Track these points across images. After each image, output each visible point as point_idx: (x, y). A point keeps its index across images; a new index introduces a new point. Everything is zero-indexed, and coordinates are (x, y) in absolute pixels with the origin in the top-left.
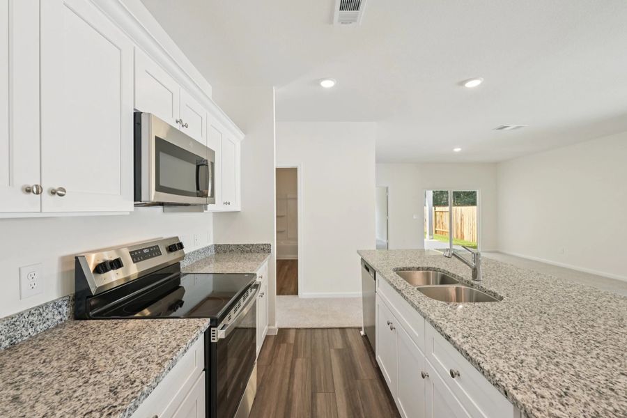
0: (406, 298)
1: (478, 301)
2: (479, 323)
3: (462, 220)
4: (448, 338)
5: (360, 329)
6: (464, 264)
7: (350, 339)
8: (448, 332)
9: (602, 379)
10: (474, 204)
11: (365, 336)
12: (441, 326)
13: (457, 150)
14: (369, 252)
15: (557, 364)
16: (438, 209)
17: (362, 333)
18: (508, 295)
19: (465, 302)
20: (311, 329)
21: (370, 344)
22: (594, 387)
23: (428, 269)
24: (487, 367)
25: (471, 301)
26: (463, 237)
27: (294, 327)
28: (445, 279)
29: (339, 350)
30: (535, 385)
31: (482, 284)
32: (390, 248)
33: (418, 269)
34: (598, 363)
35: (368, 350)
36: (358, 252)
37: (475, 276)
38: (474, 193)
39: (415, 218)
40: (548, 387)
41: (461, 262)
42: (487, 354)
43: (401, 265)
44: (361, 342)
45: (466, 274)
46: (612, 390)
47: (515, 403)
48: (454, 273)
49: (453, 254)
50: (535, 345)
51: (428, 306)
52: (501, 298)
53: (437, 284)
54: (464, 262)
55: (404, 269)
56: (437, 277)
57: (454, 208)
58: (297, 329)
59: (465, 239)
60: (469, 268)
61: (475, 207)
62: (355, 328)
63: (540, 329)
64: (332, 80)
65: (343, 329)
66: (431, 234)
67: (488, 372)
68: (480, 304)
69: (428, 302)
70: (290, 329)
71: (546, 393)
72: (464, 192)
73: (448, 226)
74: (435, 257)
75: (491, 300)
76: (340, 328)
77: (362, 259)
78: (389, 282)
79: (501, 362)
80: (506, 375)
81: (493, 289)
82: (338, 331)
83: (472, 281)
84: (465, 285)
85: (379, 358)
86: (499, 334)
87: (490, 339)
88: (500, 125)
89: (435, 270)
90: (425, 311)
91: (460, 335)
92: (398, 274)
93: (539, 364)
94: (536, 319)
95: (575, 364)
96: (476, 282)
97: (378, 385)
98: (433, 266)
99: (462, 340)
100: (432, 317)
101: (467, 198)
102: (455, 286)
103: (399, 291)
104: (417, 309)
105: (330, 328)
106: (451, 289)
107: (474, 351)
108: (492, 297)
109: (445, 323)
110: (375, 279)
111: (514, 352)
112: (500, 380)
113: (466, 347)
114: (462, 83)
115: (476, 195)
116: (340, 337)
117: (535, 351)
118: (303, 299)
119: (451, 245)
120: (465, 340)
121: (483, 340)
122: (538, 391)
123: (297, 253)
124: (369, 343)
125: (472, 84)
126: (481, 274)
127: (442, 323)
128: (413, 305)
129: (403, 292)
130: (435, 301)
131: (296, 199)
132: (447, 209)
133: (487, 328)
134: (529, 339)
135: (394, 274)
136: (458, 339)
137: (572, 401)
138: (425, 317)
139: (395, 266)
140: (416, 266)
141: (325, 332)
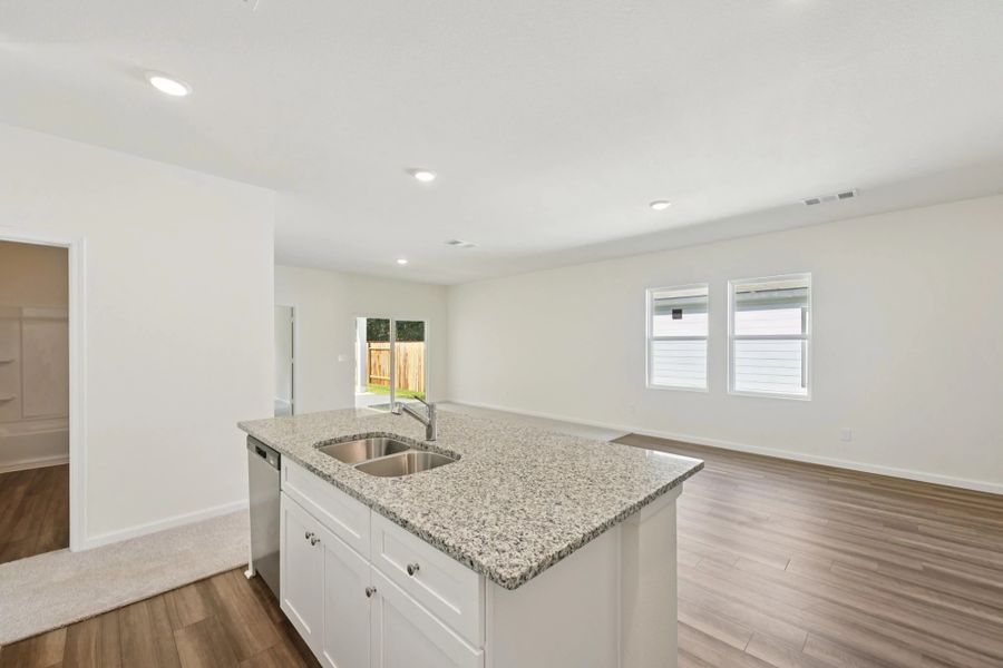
0: (340, 486)
1: (433, 466)
2: (438, 493)
3: (405, 361)
4: (405, 524)
5: (245, 567)
6: (417, 421)
7: (222, 594)
8: (404, 516)
9: (544, 514)
10: (420, 339)
11: (257, 576)
12: (394, 510)
13: (402, 262)
14: (263, 424)
15: (512, 514)
16: (374, 345)
17: (249, 573)
18: (465, 452)
19: (418, 471)
20: (118, 609)
21: (267, 587)
22: (539, 523)
23: (368, 436)
24: (451, 542)
25: (425, 469)
26: (407, 386)
27: (60, 624)
28: (391, 447)
29: (197, 626)
30: (497, 542)
31: (437, 444)
32: (298, 411)
33: (354, 438)
34: (541, 500)
35: (262, 599)
36: (240, 425)
37: (429, 435)
38: (422, 323)
39: (340, 359)
40: (507, 539)
41: (412, 419)
42: (451, 527)
43: (326, 437)
44: (247, 590)
45: (418, 434)
46: (551, 521)
47: (481, 570)
48: (404, 435)
49: (405, 410)
50: (494, 500)
51: (375, 488)
52: (459, 457)
53: (380, 455)
54: (416, 417)
55: (331, 442)
56: (380, 446)
57: (397, 344)
58: (69, 626)
59: (410, 388)
60: (422, 425)
61: (421, 344)
62: (231, 571)
63: (497, 481)
64: (184, 85)
65: (204, 582)
66: (363, 385)
67: (454, 546)
68: (438, 469)
69: (374, 482)
70: (46, 633)
71: (505, 546)
72: (409, 322)
73: (387, 371)
74: (376, 418)
75: (448, 462)
76: (196, 583)
77: (251, 438)
78: (309, 467)
79: (465, 530)
80: (470, 543)
81: (450, 448)
82: (193, 589)
83: (427, 443)
84: (418, 449)
85: (287, 604)
86: (462, 499)
87: (452, 508)
88: (451, 239)
89: (378, 436)
90: (372, 497)
91: (419, 515)
92: (321, 450)
93: (498, 520)
94: (492, 473)
95: (526, 508)
96: (430, 443)
97: (284, 650)
98: (375, 430)
99: (422, 520)
100: (382, 502)
101: (412, 331)
102: (406, 453)
103: (326, 477)
104: (359, 497)
105: (173, 590)
106: (403, 456)
107: (437, 528)
108: (450, 458)
109: (399, 505)
110: (279, 469)
111: (476, 515)
112: (466, 551)
113: (428, 527)
114: (412, 171)
115: (423, 327)
116: (199, 600)
117: (494, 507)
118: (85, 553)
119: (392, 397)
120: (425, 519)
121: (445, 512)
122: (499, 547)
123: (66, 449)
124: (264, 587)
125: (425, 177)
126: (436, 431)
127: (396, 506)
128: (352, 493)
129: (335, 477)
130: (384, 479)
131: (66, 320)
132: (386, 345)
133: (448, 496)
134: (488, 495)
135: (315, 453)
136: (417, 521)
137: (525, 544)
138: (371, 506)
139: (318, 440)
140: (350, 434)
141: (160, 602)
